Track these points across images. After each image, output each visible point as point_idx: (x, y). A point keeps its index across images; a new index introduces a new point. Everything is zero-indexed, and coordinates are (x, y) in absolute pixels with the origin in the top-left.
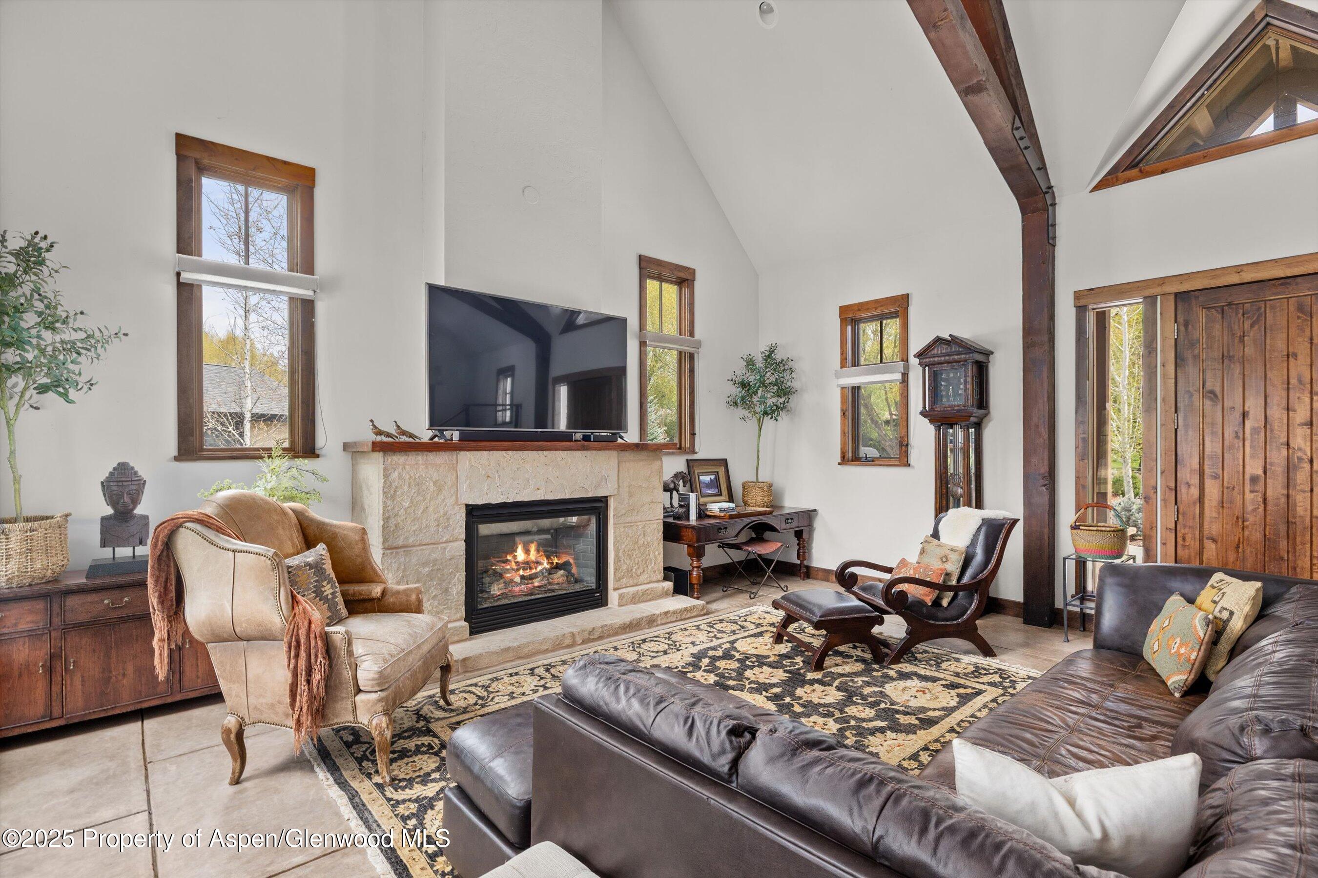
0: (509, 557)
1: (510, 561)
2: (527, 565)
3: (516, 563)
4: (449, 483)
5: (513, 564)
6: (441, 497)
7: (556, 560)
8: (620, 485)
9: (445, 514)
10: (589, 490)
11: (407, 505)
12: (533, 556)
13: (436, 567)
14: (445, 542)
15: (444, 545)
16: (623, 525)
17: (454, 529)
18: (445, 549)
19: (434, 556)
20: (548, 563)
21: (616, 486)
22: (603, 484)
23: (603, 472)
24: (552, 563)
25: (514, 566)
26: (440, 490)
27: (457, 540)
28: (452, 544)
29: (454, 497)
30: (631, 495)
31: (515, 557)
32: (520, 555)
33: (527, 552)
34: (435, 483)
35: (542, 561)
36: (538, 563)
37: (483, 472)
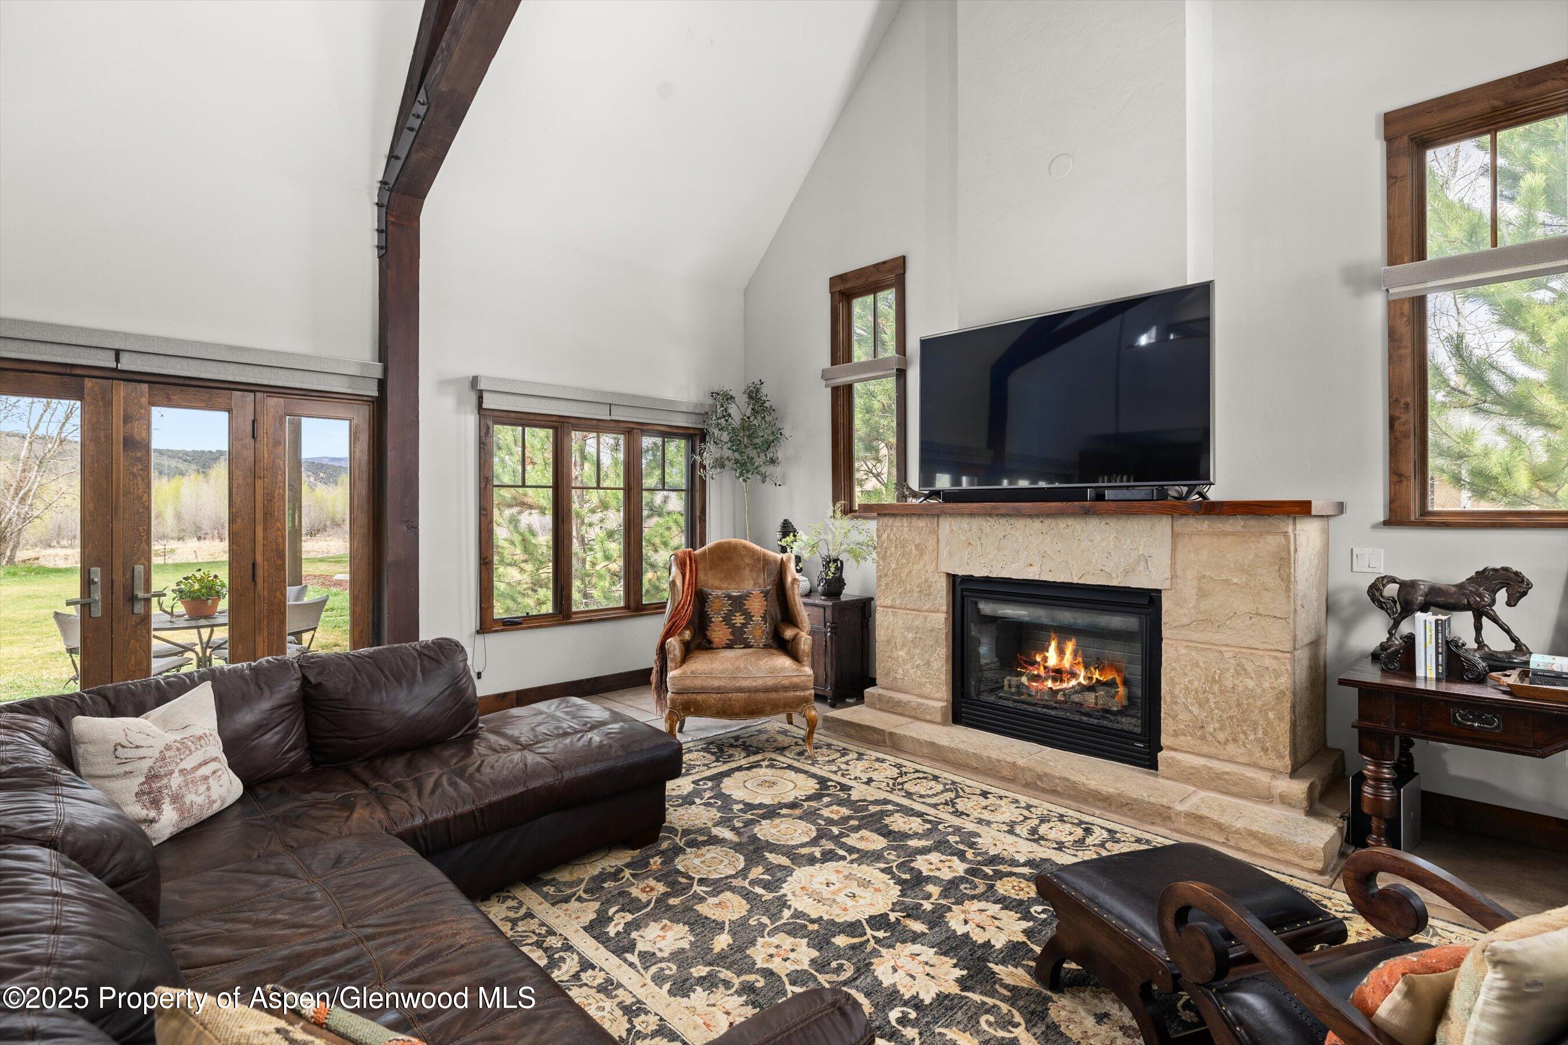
0: (1038, 658)
1: (1039, 663)
2: (1058, 674)
3: (1045, 668)
4: (930, 548)
5: (1042, 668)
6: (922, 562)
7: (1097, 675)
8: (1179, 572)
9: (926, 581)
10: (1114, 575)
11: (893, 566)
12: (1067, 663)
13: (918, 636)
14: (927, 611)
15: (926, 614)
16: (1185, 644)
17: (935, 599)
18: (926, 618)
19: (917, 623)
20: (1087, 678)
21: (1168, 575)
22: (1141, 568)
23: (1141, 549)
24: (1090, 678)
25: (1042, 672)
26: (921, 554)
27: (937, 611)
28: (933, 614)
29: (934, 564)
30: (1202, 594)
31: (1045, 659)
32: (1052, 658)
33: (1061, 652)
34: (917, 546)
35: (1078, 672)
36: (1074, 675)
37: (964, 538)
